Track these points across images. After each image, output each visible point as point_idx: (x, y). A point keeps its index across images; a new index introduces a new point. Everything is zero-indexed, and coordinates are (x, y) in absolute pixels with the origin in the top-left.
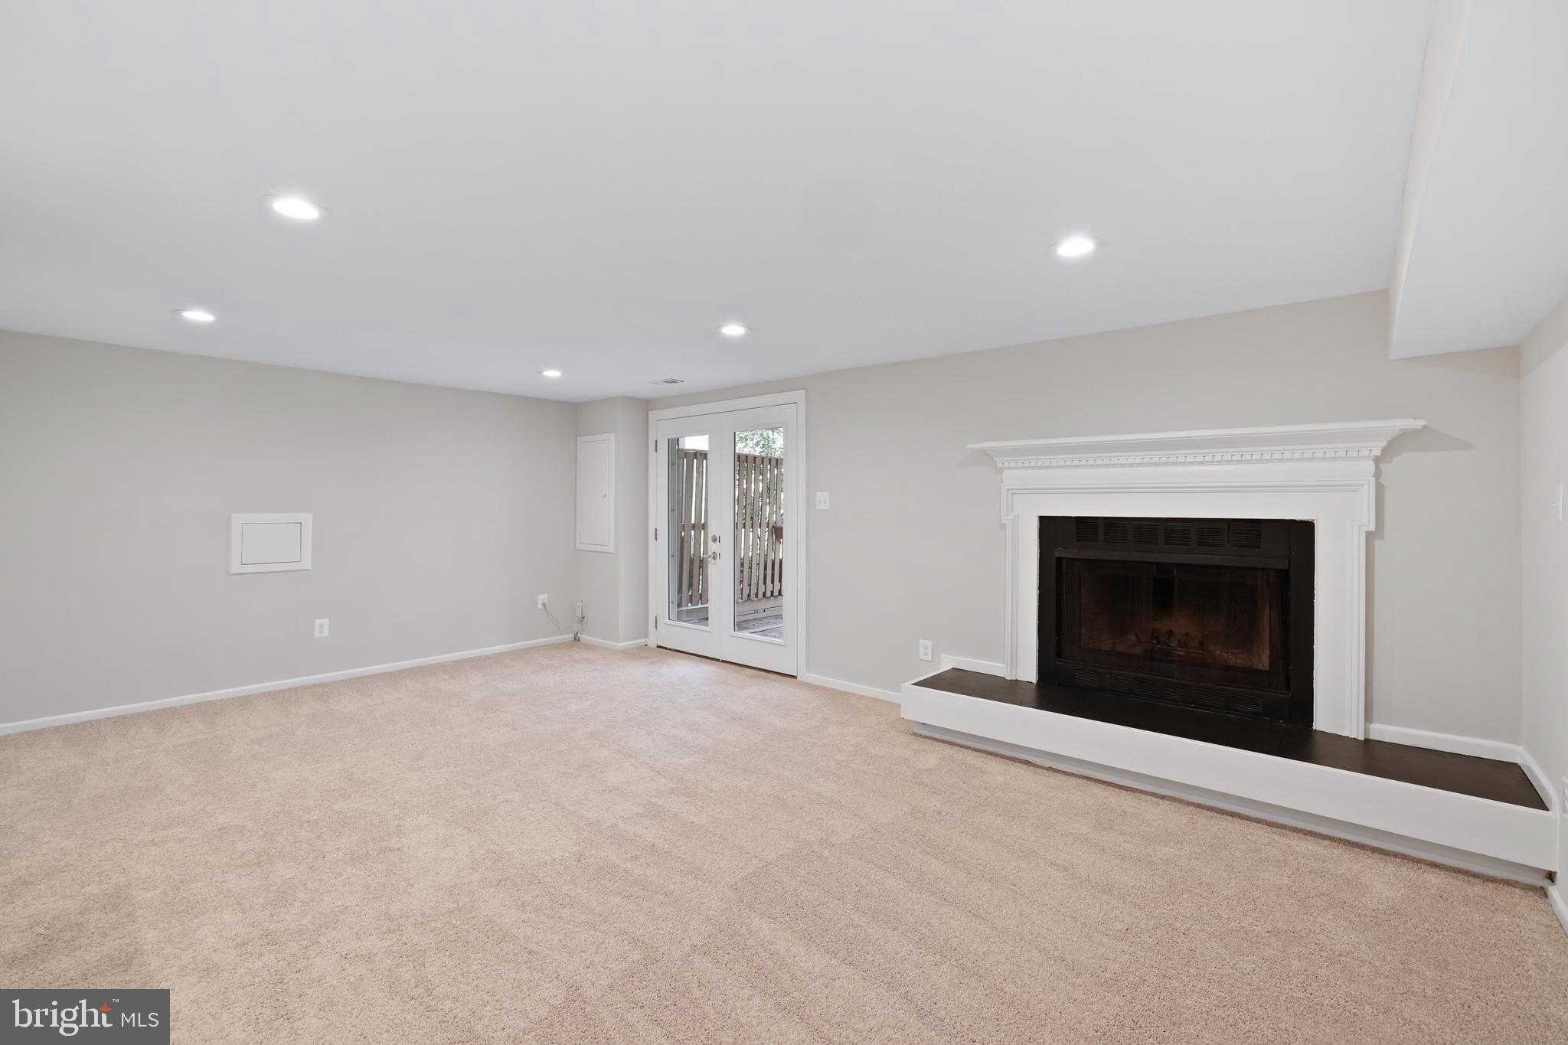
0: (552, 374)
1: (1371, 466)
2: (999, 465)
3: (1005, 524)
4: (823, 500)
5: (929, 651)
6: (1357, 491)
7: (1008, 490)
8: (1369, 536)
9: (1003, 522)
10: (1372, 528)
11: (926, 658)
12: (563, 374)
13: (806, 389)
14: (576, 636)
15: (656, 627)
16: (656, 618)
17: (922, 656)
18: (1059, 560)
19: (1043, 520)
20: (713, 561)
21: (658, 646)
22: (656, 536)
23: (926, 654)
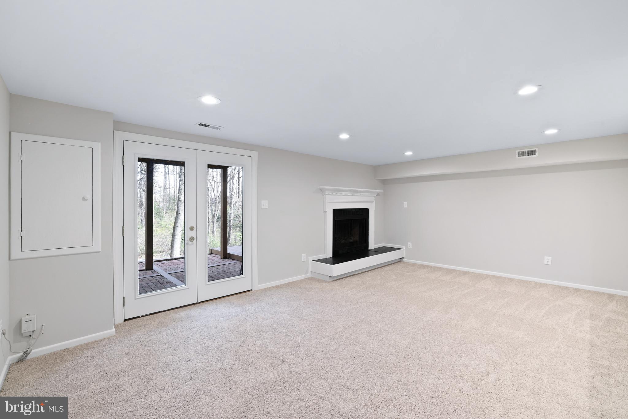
1: (374, 198)
2: (326, 193)
3: (326, 212)
4: (265, 204)
6: (373, 203)
7: (327, 201)
13: (258, 152)
19: (334, 210)
20: (190, 243)
21: (125, 320)
22: (123, 232)
23: (304, 259)
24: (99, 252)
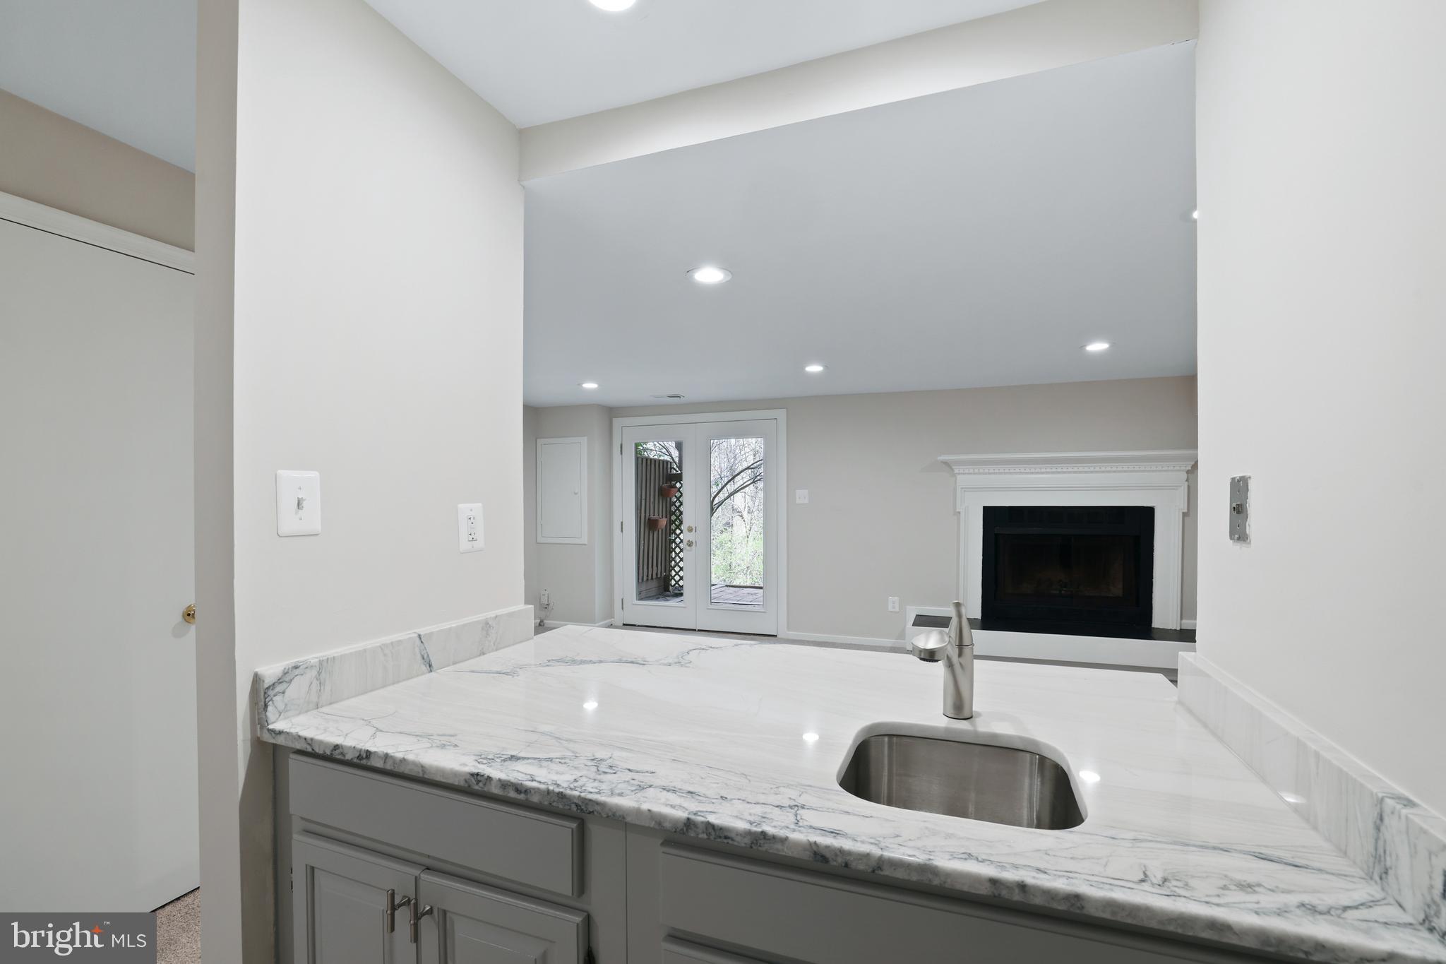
0: (590, 386)
1: (1184, 476)
2: (956, 471)
3: (959, 513)
4: (802, 496)
5: (897, 605)
6: (1177, 489)
7: (962, 488)
8: (1185, 515)
9: (958, 510)
10: (1185, 511)
11: (893, 610)
12: (599, 385)
13: (787, 409)
14: (542, 621)
15: (623, 608)
16: (622, 600)
17: (890, 609)
18: (996, 535)
19: (985, 508)
20: (688, 548)
21: (624, 625)
22: (622, 528)
23: (894, 608)
24: (585, 545)
